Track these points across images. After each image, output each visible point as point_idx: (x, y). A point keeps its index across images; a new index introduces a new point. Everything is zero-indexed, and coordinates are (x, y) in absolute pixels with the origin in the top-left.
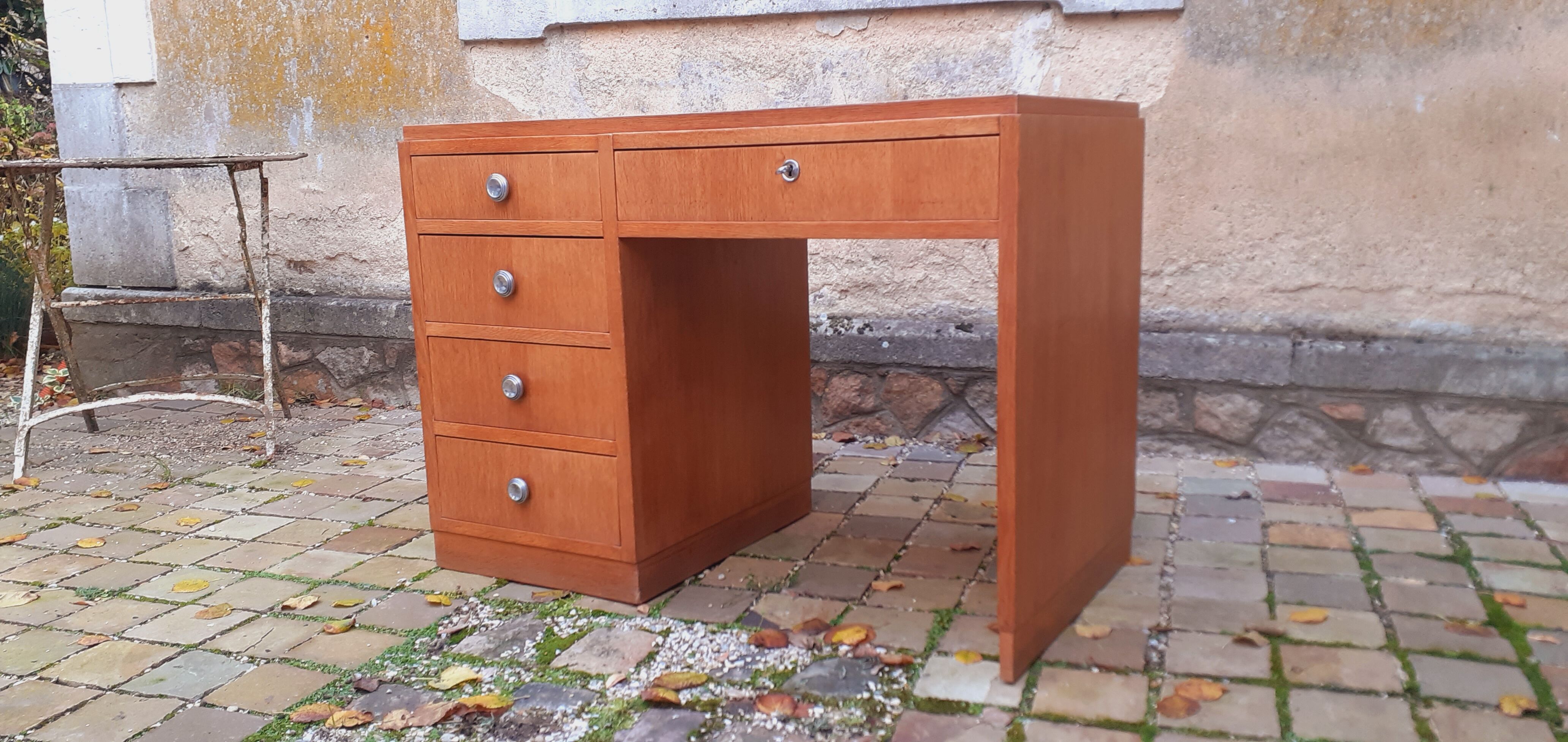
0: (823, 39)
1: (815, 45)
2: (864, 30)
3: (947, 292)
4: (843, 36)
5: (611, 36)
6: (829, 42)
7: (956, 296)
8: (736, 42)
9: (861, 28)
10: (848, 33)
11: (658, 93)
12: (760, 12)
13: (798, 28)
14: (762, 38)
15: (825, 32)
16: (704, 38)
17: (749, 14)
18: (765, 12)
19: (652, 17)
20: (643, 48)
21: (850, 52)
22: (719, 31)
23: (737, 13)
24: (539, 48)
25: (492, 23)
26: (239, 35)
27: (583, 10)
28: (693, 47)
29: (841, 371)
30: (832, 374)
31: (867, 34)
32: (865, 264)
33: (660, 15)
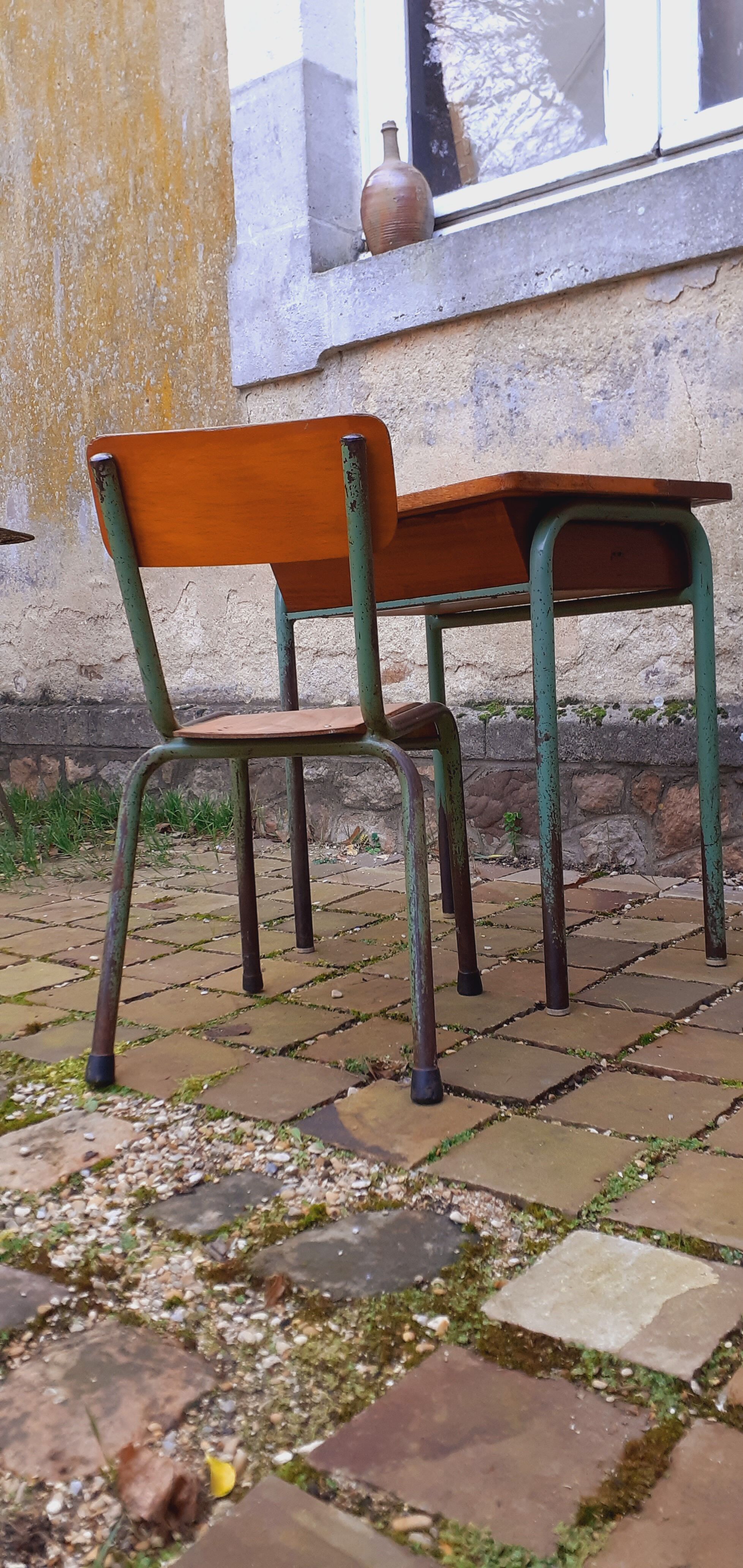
0: (654, 308)
1: (645, 319)
2: (710, 286)
4: (682, 300)
5: (393, 354)
6: (664, 311)
8: (541, 333)
9: (707, 283)
10: (688, 295)
11: (447, 417)
12: (569, 286)
13: (622, 299)
14: (575, 323)
15: (657, 298)
16: (502, 335)
17: (555, 290)
18: (575, 283)
19: (437, 317)
20: (430, 362)
21: (692, 320)
22: (519, 322)
23: (539, 292)
24: (316, 383)
25: (265, 360)
26: (36, 418)
27: (360, 325)
28: (489, 350)
29: (681, 778)
30: (668, 783)
31: (715, 290)
33: (448, 313)
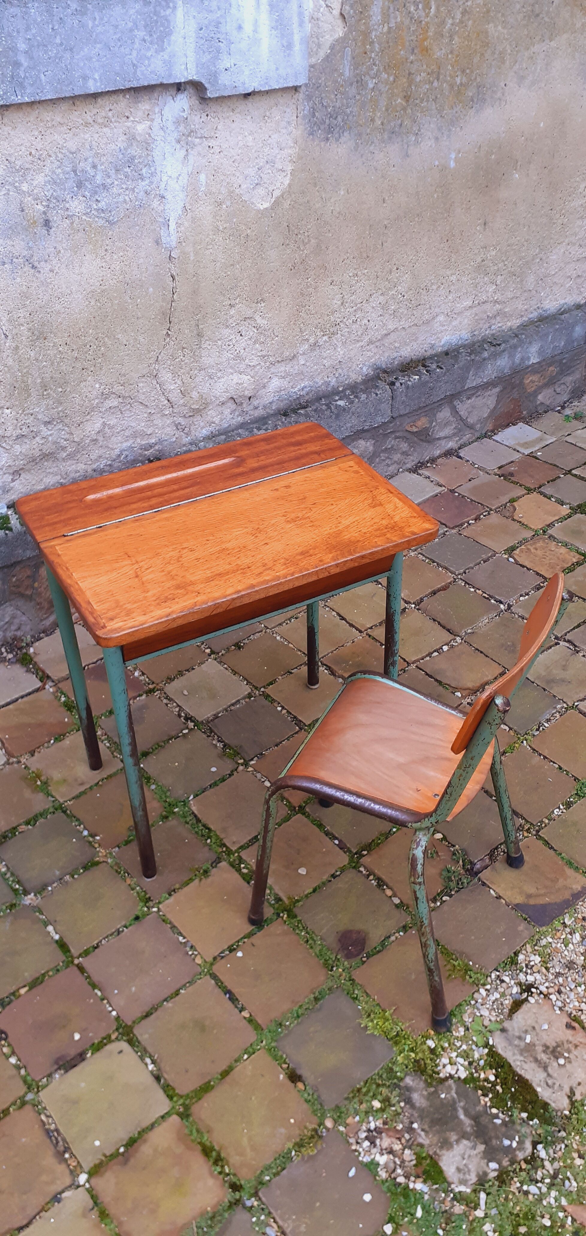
3: (127, 433)
7: (135, 435)
32: (36, 434)
